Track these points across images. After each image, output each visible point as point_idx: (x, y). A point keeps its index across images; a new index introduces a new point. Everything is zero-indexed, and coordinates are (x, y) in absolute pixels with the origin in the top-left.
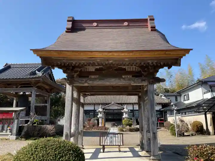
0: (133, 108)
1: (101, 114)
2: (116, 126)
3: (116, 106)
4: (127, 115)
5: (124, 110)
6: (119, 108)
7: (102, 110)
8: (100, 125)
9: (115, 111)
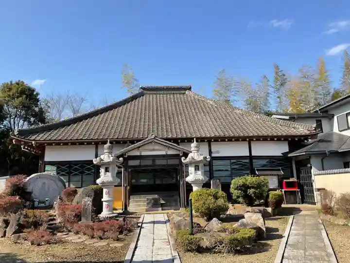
0: (210, 152)
1: (109, 174)
2: (162, 205)
3: (161, 147)
4: (199, 172)
5: (190, 155)
6: (170, 152)
7: (111, 159)
8: (105, 213)
9: (159, 162)
